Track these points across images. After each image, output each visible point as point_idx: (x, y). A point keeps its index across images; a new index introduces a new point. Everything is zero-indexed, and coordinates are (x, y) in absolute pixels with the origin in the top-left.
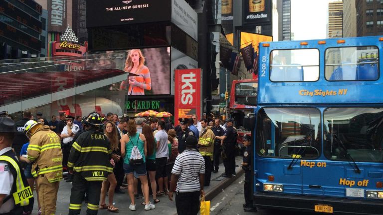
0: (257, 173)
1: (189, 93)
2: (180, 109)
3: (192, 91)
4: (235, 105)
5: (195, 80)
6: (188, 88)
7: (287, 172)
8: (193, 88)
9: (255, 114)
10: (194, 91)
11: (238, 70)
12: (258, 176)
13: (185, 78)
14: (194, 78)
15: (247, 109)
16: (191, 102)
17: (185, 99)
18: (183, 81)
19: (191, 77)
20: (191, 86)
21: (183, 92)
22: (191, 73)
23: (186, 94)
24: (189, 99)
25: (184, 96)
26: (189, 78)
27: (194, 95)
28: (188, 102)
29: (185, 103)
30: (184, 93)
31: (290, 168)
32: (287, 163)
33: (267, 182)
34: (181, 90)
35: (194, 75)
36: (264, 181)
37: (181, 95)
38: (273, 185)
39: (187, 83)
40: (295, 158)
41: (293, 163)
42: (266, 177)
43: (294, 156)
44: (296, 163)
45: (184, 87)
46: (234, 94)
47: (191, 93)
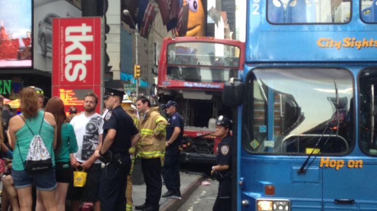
0: (244, 181)
1: (80, 62)
2: (62, 90)
3: (85, 57)
4: (167, 82)
5: (90, 38)
6: (77, 52)
7: (297, 178)
8: (88, 52)
10: (89, 57)
12: (244, 188)
13: (72, 34)
14: (88, 34)
15: (187, 87)
16: (82, 77)
17: (71, 72)
18: (68, 38)
19: (84, 33)
20: (83, 49)
21: (69, 58)
22: (84, 25)
23: (74, 63)
24: (80, 72)
25: (69, 66)
26: (79, 34)
27: (88, 64)
28: (78, 78)
29: (71, 79)
30: (71, 61)
31: (302, 171)
32: (296, 163)
33: (263, 196)
34: (65, 55)
35: (89, 29)
36: (257, 196)
37: (65, 65)
38: (273, 202)
39: (76, 43)
40: (312, 155)
41: (306, 163)
42: (259, 188)
43: (309, 151)
44: (311, 164)
45: (69, 49)
47: (84, 62)
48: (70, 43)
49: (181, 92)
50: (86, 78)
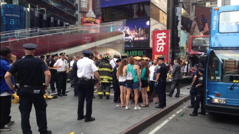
0: (208, 91)
1: (162, 45)
2: (155, 55)
3: (163, 44)
4: (192, 52)
5: (165, 37)
6: (161, 42)
7: (229, 91)
9: (208, 54)
10: (165, 44)
11: (193, 31)
12: (208, 93)
13: (159, 36)
14: (165, 36)
15: (199, 54)
16: (162, 50)
17: (159, 49)
18: (158, 37)
19: (163, 35)
20: (163, 41)
21: (158, 44)
22: (163, 33)
23: (160, 46)
24: (162, 49)
25: (158, 47)
26: (162, 36)
27: (164, 46)
29: (159, 51)
30: (159, 45)
31: (231, 89)
32: (229, 86)
33: (215, 97)
34: (157, 43)
35: (165, 34)
36: (213, 97)
37: (157, 47)
38: (219, 99)
39: (161, 39)
40: (235, 83)
41: (233, 86)
42: (214, 94)
43: (234, 81)
44: (235, 86)
45: (158, 41)
46: (191, 45)
47: (163, 45)
48: (159, 39)
49: (197, 56)
50: (164, 51)
